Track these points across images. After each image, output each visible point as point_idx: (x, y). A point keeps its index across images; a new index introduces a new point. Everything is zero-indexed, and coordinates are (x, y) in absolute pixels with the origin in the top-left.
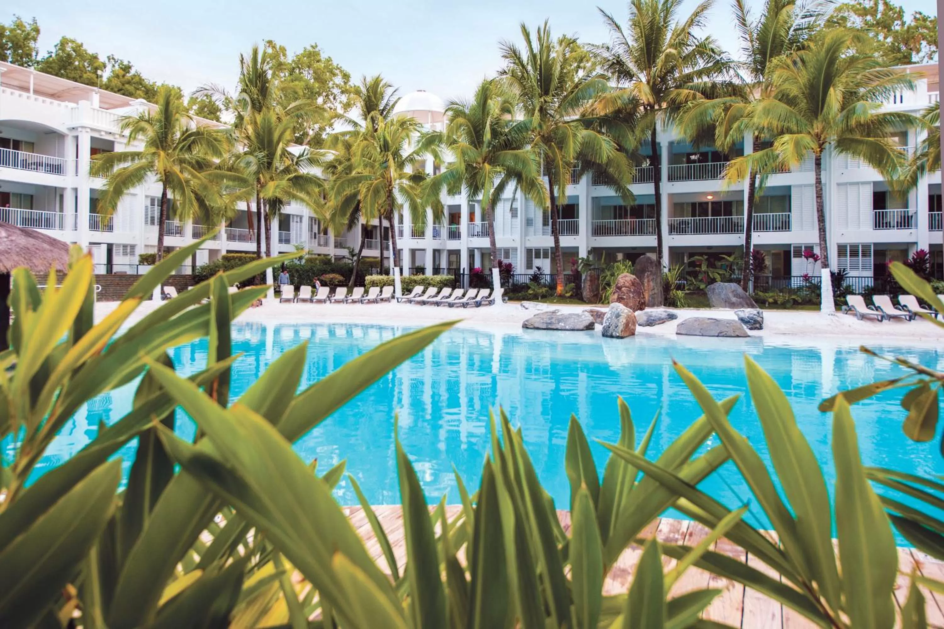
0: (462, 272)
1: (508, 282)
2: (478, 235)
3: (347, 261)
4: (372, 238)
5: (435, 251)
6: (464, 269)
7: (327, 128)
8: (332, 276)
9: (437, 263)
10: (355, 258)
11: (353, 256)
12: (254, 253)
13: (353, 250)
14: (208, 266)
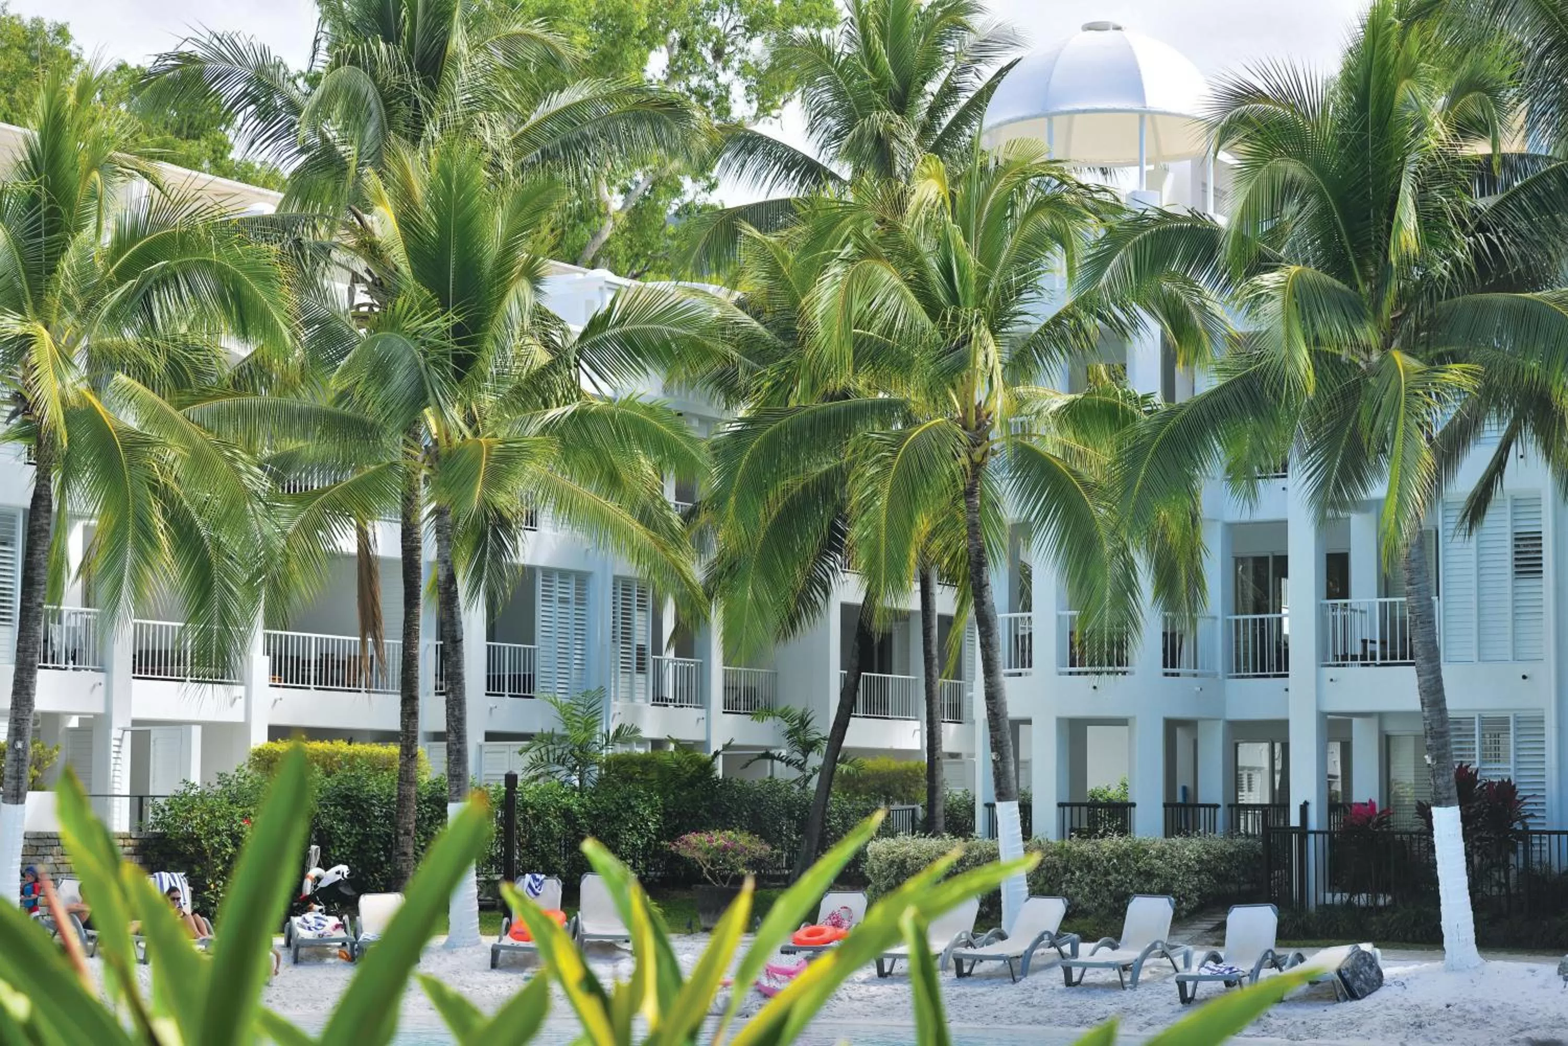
0: (1295, 821)
1: (1505, 866)
2: (1366, 658)
3: (783, 772)
4: (886, 667)
5: (1171, 726)
6: (1304, 808)
7: (687, 183)
8: (719, 838)
9: (1183, 779)
10: (816, 760)
11: (808, 747)
12: (384, 737)
13: (804, 722)
14: (202, 796)
